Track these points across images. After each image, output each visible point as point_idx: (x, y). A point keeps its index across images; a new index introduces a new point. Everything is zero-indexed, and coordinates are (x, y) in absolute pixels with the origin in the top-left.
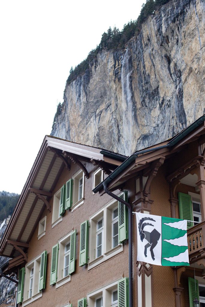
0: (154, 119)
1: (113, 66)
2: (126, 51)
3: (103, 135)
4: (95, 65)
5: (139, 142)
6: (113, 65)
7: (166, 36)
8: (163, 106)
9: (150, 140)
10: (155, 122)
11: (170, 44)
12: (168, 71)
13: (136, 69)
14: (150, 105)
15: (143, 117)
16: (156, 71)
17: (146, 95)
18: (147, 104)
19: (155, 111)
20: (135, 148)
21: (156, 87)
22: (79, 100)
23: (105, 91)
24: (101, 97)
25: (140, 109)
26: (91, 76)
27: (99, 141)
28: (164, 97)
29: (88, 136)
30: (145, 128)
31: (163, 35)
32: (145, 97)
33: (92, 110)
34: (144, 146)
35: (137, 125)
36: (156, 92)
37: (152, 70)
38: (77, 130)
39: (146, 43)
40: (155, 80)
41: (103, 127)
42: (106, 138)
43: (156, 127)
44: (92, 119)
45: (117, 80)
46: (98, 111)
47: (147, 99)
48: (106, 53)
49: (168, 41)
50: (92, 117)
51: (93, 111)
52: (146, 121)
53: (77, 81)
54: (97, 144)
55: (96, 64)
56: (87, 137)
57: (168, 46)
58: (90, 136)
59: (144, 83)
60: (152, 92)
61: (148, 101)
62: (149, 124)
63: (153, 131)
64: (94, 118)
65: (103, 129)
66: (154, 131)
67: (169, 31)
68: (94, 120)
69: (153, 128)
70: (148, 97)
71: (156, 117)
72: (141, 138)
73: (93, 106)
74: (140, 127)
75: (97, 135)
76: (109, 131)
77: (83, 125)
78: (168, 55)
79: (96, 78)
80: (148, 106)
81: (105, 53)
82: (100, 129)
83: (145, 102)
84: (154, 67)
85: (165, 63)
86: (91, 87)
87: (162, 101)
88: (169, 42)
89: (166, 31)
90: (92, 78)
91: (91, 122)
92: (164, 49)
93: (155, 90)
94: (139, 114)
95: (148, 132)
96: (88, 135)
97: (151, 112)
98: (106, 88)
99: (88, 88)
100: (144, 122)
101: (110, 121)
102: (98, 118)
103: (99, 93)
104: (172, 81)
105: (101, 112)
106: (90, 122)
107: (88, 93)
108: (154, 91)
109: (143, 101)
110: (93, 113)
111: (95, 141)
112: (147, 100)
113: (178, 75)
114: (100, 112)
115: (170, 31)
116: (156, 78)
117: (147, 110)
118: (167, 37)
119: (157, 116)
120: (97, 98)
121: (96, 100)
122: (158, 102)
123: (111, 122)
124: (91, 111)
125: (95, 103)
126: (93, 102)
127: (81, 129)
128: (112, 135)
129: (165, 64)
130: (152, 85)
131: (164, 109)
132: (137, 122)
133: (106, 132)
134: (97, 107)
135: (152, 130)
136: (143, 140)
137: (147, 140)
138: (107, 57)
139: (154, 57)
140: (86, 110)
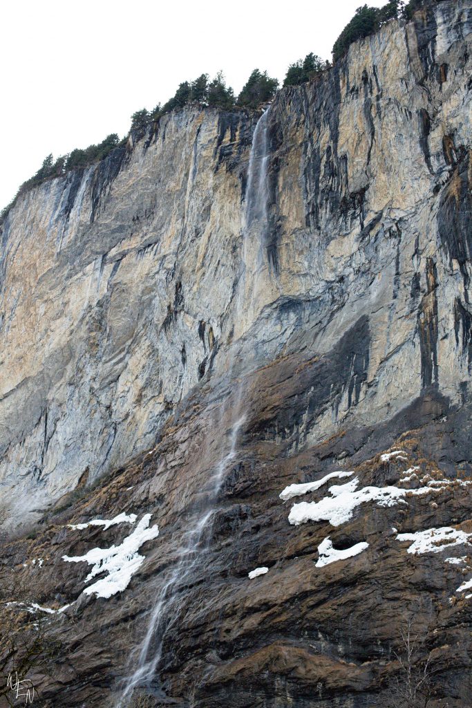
0: (333, 261)
1: (216, 140)
2: (263, 113)
3: (119, 307)
4: (148, 140)
5: (265, 314)
6: (216, 138)
7: (441, 63)
8: (373, 233)
9: (307, 312)
10: (334, 270)
11: (446, 86)
12: (419, 150)
13: (299, 144)
14: (330, 226)
15: (301, 252)
16: (373, 148)
17: (324, 201)
18: (322, 224)
19: (342, 243)
20: (249, 327)
21: (358, 188)
22: (60, 221)
23: (154, 206)
24: (133, 220)
25: (294, 233)
26: (127, 163)
27: (100, 322)
28: (382, 211)
29: (64, 307)
30: (297, 280)
31: (437, 59)
32: (321, 205)
33: (98, 247)
34: (282, 324)
35: (273, 269)
36: (356, 201)
37: (363, 144)
38: (33, 290)
39: (354, 87)
40: (365, 170)
41: (125, 284)
42: (124, 316)
43: (334, 281)
44: (89, 268)
45: (224, 168)
46: (113, 252)
47: (324, 211)
48: (196, 113)
49: (443, 77)
50: (90, 263)
51: (99, 250)
52: (306, 264)
53: (64, 180)
54: (89, 328)
55: (151, 138)
56: (61, 308)
57: (441, 88)
58: (72, 307)
59: (322, 173)
60: (344, 197)
61: (327, 216)
62: (313, 272)
63: (320, 291)
64: (99, 265)
65: (123, 291)
66: (324, 292)
67: (457, 53)
68: (95, 270)
69: (323, 283)
70: (328, 206)
71: (342, 256)
72: (275, 305)
73: (105, 235)
74: (283, 277)
75: (100, 304)
76: (140, 300)
77: (54, 280)
78: (430, 112)
79: (138, 171)
80: (323, 227)
81: (193, 113)
82: (115, 289)
83: (317, 217)
84: (373, 138)
85: (414, 129)
86: (117, 189)
87: (374, 220)
88: (446, 78)
89: (448, 50)
90: (127, 169)
91: (84, 274)
92: (420, 96)
93: (353, 195)
94: (287, 244)
95: (305, 293)
96: (66, 304)
97: (327, 244)
98: (160, 201)
99: (108, 189)
100: (300, 265)
101: (151, 274)
102: (109, 267)
103: (136, 207)
104: (428, 171)
105: (124, 255)
106: (80, 275)
107: (103, 202)
108: (351, 197)
109: (313, 212)
110: (97, 253)
111: (87, 319)
112: (324, 213)
113: (453, 159)
114: (119, 253)
115: (459, 52)
116: (368, 164)
117: (316, 237)
118: (445, 66)
119: (348, 255)
120: (123, 221)
121: (119, 223)
122: (357, 222)
123: (152, 279)
124: (93, 247)
125: (113, 232)
126: (107, 226)
127: (44, 288)
128: (143, 311)
129: (414, 133)
130: (350, 180)
131: (373, 240)
132: (275, 263)
133: (132, 300)
134: (115, 242)
135: (319, 288)
136: (281, 310)
137: (294, 312)
138: (195, 120)
139: (379, 113)
140: (79, 244)
